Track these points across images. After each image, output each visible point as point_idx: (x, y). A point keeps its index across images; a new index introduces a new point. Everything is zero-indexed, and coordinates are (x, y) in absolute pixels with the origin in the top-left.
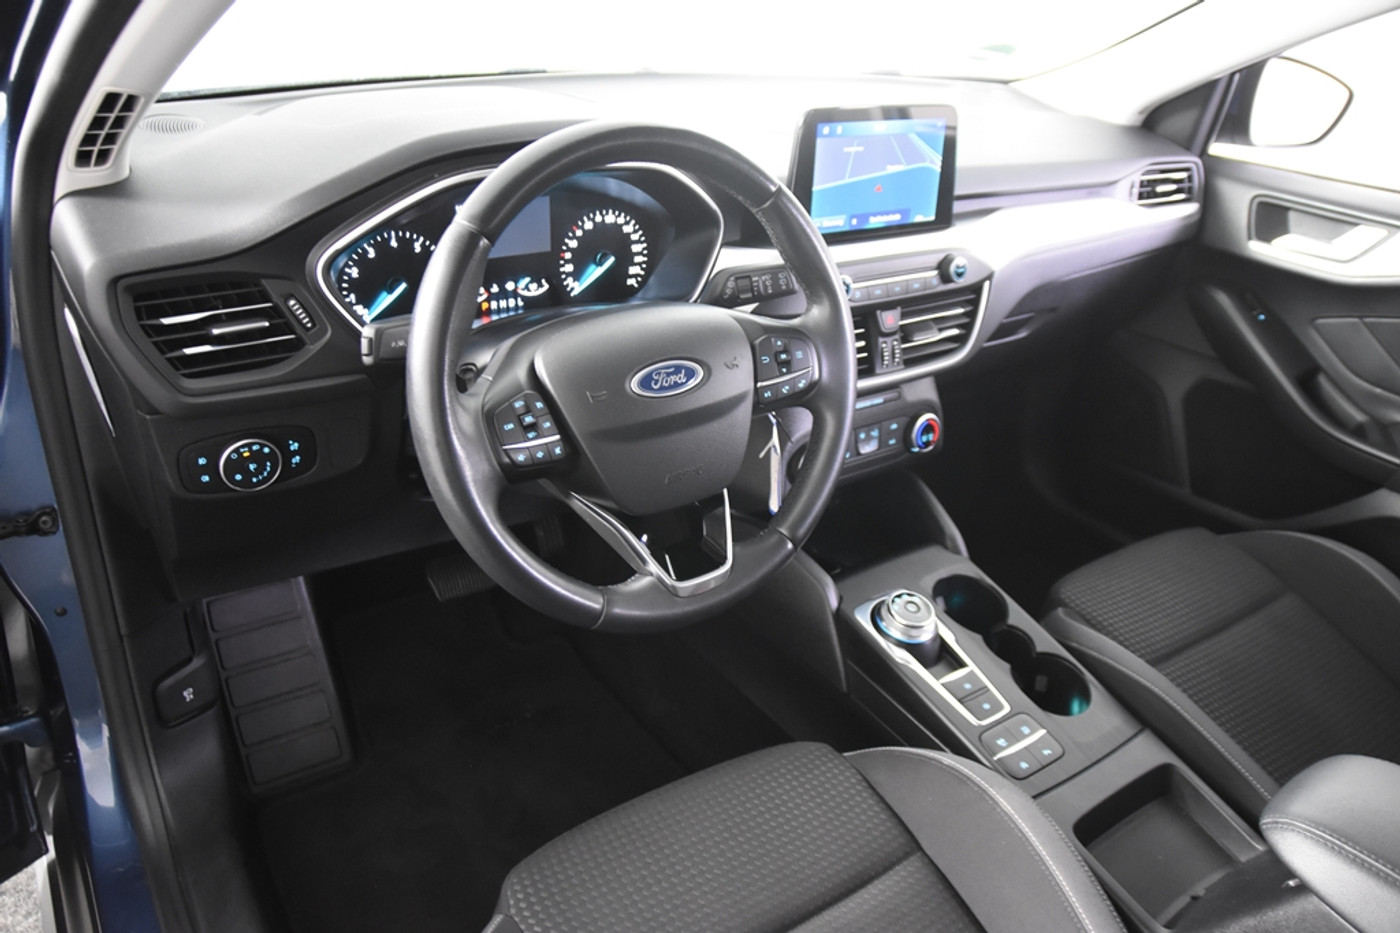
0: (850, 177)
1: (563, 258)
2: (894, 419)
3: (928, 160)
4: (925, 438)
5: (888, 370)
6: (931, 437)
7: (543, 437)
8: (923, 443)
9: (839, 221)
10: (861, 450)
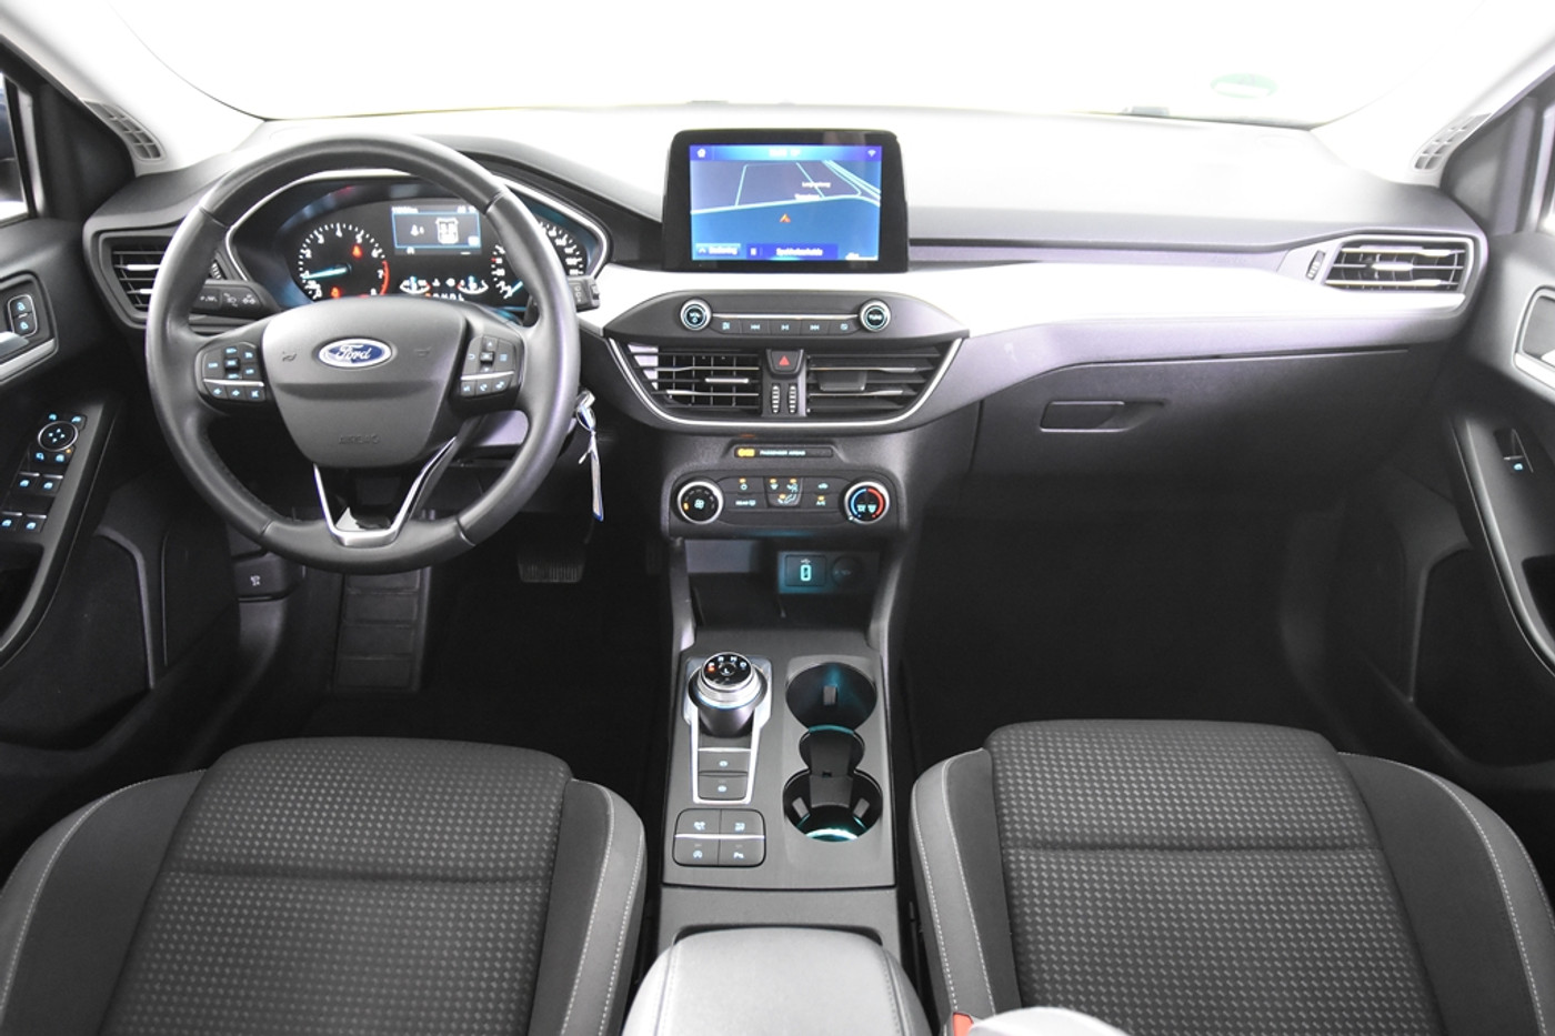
0: (740, 204)
1: (494, 263)
2: (824, 477)
3: (860, 193)
4: (862, 508)
5: (780, 416)
6: (872, 508)
7: (243, 379)
8: (859, 513)
9: (730, 250)
10: (772, 501)
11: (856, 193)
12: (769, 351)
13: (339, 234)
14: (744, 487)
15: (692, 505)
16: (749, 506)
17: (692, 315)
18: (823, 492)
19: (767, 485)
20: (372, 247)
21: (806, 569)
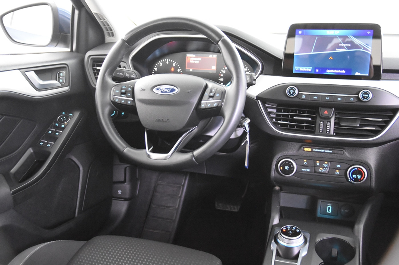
0: (313, 52)
1: (220, 76)
2: (339, 163)
3: (362, 48)
4: (354, 176)
5: (322, 134)
6: (359, 177)
7: (126, 97)
8: (353, 178)
9: (308, 69)
10: (317, 170)
11: (361, 48)
12: (320, 108)
13: (167, 63)
14: (305, 163)
15: (284, 167)
16: (307, 172)
17: (291, 91)
18: (338, 169)
19: (315, 163)
20: (178, 68)
21: (329, 208)
